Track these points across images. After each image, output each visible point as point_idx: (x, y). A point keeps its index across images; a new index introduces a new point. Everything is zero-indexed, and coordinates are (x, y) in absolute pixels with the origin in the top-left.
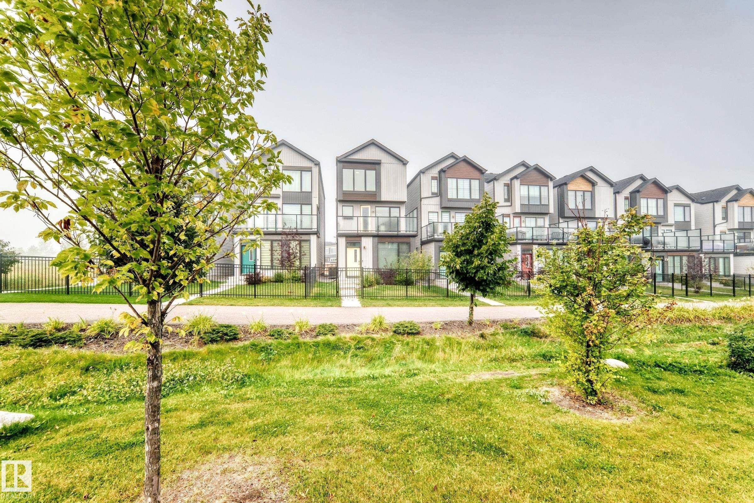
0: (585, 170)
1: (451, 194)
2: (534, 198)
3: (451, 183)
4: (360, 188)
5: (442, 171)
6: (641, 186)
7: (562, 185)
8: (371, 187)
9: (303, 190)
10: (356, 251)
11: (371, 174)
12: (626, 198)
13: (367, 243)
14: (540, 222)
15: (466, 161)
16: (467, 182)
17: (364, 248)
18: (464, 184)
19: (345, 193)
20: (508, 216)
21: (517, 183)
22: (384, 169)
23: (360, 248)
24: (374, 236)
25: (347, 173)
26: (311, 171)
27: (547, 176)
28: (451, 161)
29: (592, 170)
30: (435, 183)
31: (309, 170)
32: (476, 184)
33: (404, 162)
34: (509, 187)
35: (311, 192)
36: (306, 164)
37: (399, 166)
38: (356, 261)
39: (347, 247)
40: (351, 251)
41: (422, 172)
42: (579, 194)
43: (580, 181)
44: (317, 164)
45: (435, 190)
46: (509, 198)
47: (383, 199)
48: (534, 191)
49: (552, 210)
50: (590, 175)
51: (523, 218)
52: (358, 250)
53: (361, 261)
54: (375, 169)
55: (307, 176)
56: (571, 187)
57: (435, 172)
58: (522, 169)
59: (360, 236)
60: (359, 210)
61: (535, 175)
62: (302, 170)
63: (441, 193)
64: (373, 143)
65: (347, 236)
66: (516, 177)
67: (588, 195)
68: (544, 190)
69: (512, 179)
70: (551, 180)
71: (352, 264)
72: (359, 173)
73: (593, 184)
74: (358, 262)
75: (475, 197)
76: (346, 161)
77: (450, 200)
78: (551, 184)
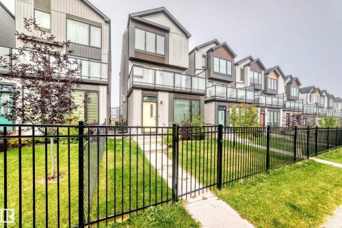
0: (276, 67)
1: (216, 69)
2: (256, 79)
3: (216, 61)
4: (151, 49)
5: (211, 51)
6: (290, 81)
7: (267, 74)
8: (161, 51)
9: (92, 45)
10: (152, 107)
11: (161, 39)
13: (164, 97)
15: (225, 47)
16: (225, 62)
17: (161, 103)
18: (223, 62)
19: (137, 52)
21: (248, 68)
22: (172, 38)
23: (157, 102)
24: (170, 92)
25: (139, 33)
26: (101, 27)
27: (262, 67)
28: (214, 45)
29: (278, 68)
30: (204, 60)
31: (99, 26)
32: (229, 63)
33: (187, 36)
34: (242, 71)
35: (100, 49)
36: (96, 19)
37: (183, 38)
38: (152, 116)
39: (143, 101)
40: (147, 106)
41: (196, 49)
43: (273, 73)
44: (108, 22)
45: (204, 65)
46: (243, 78)
47: (170, 63)
48: (256, 75)
49: (262, 88)
50: (277, 71)
52: (154, 105)
53: (157, 117)
54: (164, 36)
55: (96, 32)
56: (270, 76)
57: (204, 51)
61: (257, 66)
62: (91, 24)
63: (207, 68)
64: (163, 11)
65: (144, 89)
66: (247, 65)
67: (275, 81)
68: (260, 75)
69: (245, 66)
70: (264, 70)
72: (151, 36)
73: (278, 76)
74: (154, 118)
75: (229, 73)
76: (137, 21)
77: (215, 73)
78: (263, 72)
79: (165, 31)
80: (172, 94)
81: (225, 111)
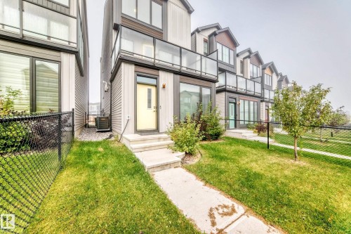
1: (220, 56)
2: (255, 73)
3: (219, 47)
5: (214, 35)
8: (158, 24)
10: (149, 91)
13: (166, 79)
15: (227, 32)
17: (164, 87)
18: (226, 51)
19: (124, 17)
22: (171, 9)
24: (175, 73)
29: (273, 64)
30: (206, 45)
32: (232, 54)
35: (68, 8)
37: (184, 12)
38: (149, 106)
39: (137, 82)
40: (143, 91)
43: (268, 69)
45: (206, 50)
48: (255, 69)
52: (154, 90)
53: (157, 107)
54: (161, 5)
56: (266, 71)
58: (247, 54)
61: (255, 59)
67: (270, 78)
68: (258, 69)
69: (244, 58)
70: (262, 64)
74: (153, 109)
75: (232, 63)
77: (219, 61)
78: (261, 66)
80: (178, 77)
81: (235, 104)
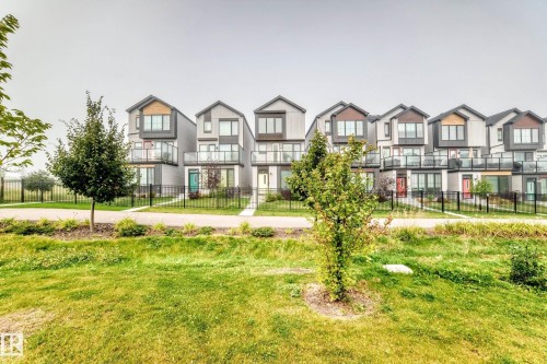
0: (459, 108)
1: (341, 133)
2: (411, 133)
3: (340, 124)
4: (271, 131)
5: (333, 116)
6: (514, 118)
7: (436, 122)
8: (279, 130)
9: (233, 134)
10: (265, 176)
11: (279, 121)
12: (499, 129)
13: (273, 170)
14: (417, 151)
15: (352, 107)
17: (271, 173)
18: (350, 124)
19: (260, 135)
20: (389, 147)
21: (395, 122)
22: (288, 117)
23: (268, 173)
25: (262, 121)
27: (423, 115)
28: (340, 108)
29: (464, 107)
30: (328, 125)
31: (237, 120)
32: (360, 124)
33: (303, 111)
34: (389, 124)
35: (238, 136)
36: (235, 116)
37: (299, 114)
39: (258, 173)
40: (261, 176)
41: (318, 117)
42: (453, 129)
43: (453, 117)
44: (242, 116)
45: (328, 130)
46: (389, 135)
47: (288, 138)
48: (411, 127)
49: (426, 142)
50: (463, 112)
51: (401, 149)
52: (267, 175)
53: (268, 184)
54: (282, 117)
55: (235, 125)
56: (444, 122)
57: (328, 116)
58: (400, 110)
59: (267, 165)
60: (270, 147)
61: (411, 114)
62: (231, 120)
63: (333, 132)
64: (280, 99)
66: (394, 117)
67: (461, 129)
68: (420, 126)
69: (391, 119)
70: (426, 118)
71: (263, 186)
72: (271, 120)
73: (466, 119)
75: (360, 133)
76: (260, 113)
77: (340, 137)
78: (424, 121)
79: (281, 114)
80: (280, 167)
